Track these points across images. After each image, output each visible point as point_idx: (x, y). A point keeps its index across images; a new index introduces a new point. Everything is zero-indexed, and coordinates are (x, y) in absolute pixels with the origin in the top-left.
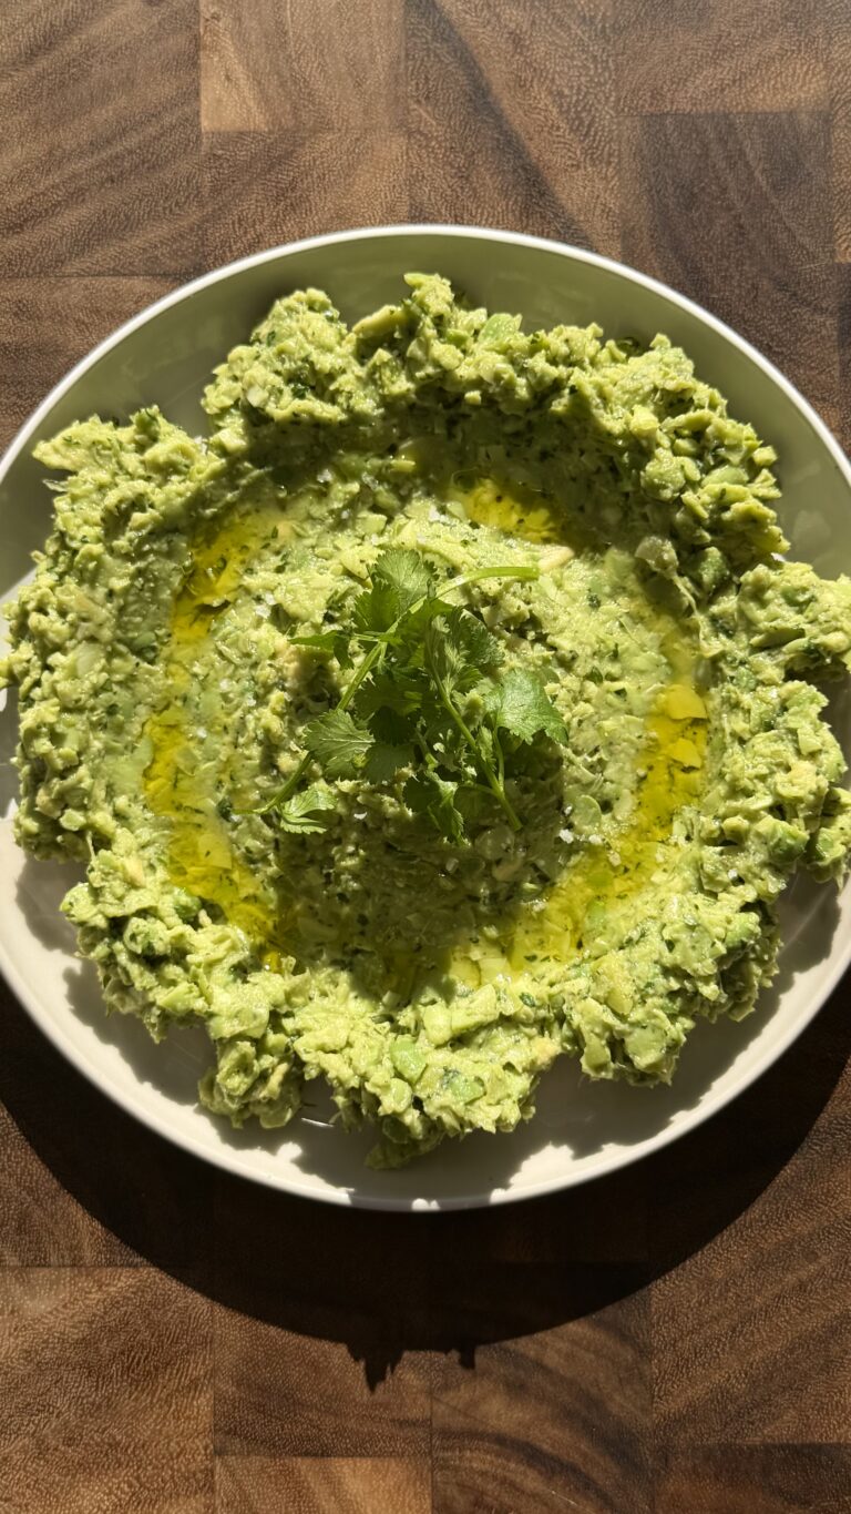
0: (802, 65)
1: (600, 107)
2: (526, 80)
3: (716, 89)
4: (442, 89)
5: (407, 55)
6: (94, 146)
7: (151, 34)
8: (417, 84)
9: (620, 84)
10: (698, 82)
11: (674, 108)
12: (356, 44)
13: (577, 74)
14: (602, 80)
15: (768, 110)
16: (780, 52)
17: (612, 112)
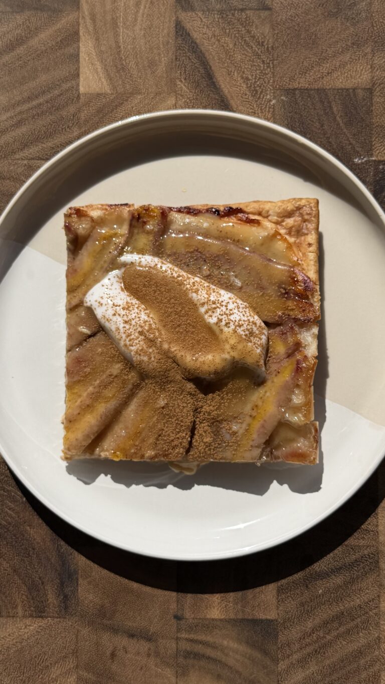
0: (360, 66)
1: (265, 85)
2: (231, 71)
3: (319, 77)
4: (192, 75)
5: (176, 59)
6: (30, 99)
7: (57, 46)
8: (181, 73)
9: (275, 74)
10: (311, 74)
11: (300, 86)
12: (152, 53)
13: (255, 69)
14: (267, 72)
15: (343, 87)
16: (350, 60)
17: (271, 87)
